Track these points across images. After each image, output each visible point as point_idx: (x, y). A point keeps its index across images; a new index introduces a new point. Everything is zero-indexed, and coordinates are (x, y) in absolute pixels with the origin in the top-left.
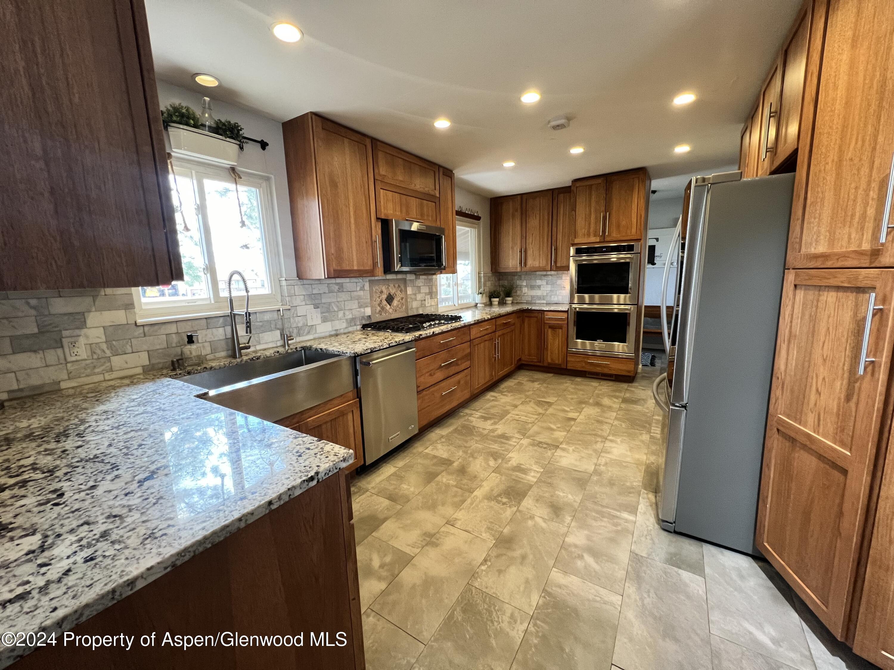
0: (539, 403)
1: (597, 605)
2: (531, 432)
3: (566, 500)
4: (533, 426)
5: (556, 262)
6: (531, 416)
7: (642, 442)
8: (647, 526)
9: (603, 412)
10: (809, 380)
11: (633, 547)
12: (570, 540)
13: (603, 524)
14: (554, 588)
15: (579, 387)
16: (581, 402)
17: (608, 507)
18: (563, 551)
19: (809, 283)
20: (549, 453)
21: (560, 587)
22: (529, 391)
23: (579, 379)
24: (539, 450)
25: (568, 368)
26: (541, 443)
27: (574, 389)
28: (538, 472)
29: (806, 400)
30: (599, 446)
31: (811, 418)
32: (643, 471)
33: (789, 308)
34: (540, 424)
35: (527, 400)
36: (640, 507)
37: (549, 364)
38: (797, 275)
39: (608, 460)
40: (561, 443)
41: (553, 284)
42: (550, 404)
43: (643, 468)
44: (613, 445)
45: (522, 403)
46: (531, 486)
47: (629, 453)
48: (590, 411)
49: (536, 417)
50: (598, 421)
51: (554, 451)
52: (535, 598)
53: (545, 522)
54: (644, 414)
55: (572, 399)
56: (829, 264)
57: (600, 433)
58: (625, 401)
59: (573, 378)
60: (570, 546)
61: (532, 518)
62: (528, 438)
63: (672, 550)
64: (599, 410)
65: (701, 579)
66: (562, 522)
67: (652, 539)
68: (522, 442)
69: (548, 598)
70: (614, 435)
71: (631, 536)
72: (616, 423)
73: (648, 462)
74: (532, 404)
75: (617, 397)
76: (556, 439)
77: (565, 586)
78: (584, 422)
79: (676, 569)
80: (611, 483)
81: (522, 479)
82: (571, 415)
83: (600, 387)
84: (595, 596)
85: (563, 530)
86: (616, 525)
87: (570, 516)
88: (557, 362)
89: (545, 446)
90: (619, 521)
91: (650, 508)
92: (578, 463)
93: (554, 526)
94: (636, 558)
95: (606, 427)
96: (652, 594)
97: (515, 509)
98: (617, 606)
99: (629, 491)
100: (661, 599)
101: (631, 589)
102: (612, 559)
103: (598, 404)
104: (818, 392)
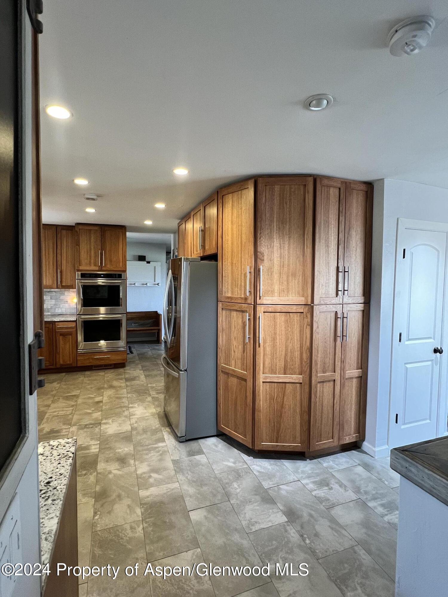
0: (67, 398)
1: (169, 493)
2: (74, 420)
3: (125, 452)
4: (73, 416)
5: (61, 282)
6: (66, 409)
7: (149, 402)
8: (173, 445)
9: (118, 391)
10: (231, 347)
11: (172, 458)
12: (139, 472)
13: (152, 454)
14: (145, 500)
15: (92, 378)
16: (99, 389)
17: (149, 445)
18: (140, 480)
19: (227, 308)
20: (97, 430)
21: (148, 497)
22: (52, 391)
23: (88, 373)
24: (88, 430)
25: (78, 365)
26: (86, 425)
27: (89, 380)
28: (96, 444)
29: (231, 355)
30: (126, 413)
31: (233, 362)
32: (157, 418)
33: (221, 318)
34: (77, 412)
35: (56, 398)
36: (165, 437)
37: (62, 365)
38: (222, 304)
39: (136, 419)
40: (102, 420)
41: (56, 299)
42: (77, 396)
43: (156, 416)
44: (134, 409)
45: (53, 402)
46: (97, 456)
47: (145, 411)
48: (108, 393)
49: (72, 408)
50: (117, 398)
51: (100, 427)
52: (139, 511)
53: (120, 471)
54: (142, 385)
55: (91, 388)
56: (233, 301)
57: (122, 405)
58: (127, 380)
59: (83, 373)
60: (141, 474)
61: (110, 472)
62: (74, 425)
63: (188, 449)
64: (114, 391)
65: (203, 455)
66: (129, 465)
67: (178, 450)
68: (71, 430)
69: (145, 506)
70: (132, 403)
71: (168, 453)
72: (129, 395)
73: (157, 412)
74: (61, 400)
75: (121, 379)
76: (96, 419)
77: (150, 495)
78: (108, 401)
79: (193, 457)
80: (145, 431)
81: (88, 453)
82: (98, 399)
83: (106, 375)
84: (167, 490)
85: (132, 469)
86: (159, 452)
87: (132, 460)
88: (68, 362)
89: (91, 426)
90: (159, 449)
91: (170, 435)
92: (119, 428)
93: (126, 470)
94: (175, 462)
95: (124, 400)
96: (189, 473)
97: (95, 473)
98: (178, 488)
99: (155, 431)
100: (194, 473)
101: (180, 477)
102: (165, 469)
103: (111, 387)
104: (234, 352)
